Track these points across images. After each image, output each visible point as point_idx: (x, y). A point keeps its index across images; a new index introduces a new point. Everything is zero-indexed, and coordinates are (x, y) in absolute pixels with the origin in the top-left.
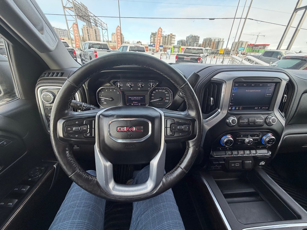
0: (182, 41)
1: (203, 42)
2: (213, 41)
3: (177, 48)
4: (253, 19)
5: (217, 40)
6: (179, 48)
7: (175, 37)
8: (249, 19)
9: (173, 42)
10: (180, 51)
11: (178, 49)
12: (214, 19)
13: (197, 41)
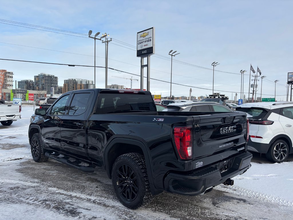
0: (26, 82)
1: (65, 85)
2: (79, 83)
3: (21, 93)
4: (114, 69)
5: (84, 83)
6: (24, 93)
7: (13, 76)
8: (109, 68)
9: (9, 83)
10: (27, 98)
11: (22, 95)
12: (74, 66)
13: (54, 84)
